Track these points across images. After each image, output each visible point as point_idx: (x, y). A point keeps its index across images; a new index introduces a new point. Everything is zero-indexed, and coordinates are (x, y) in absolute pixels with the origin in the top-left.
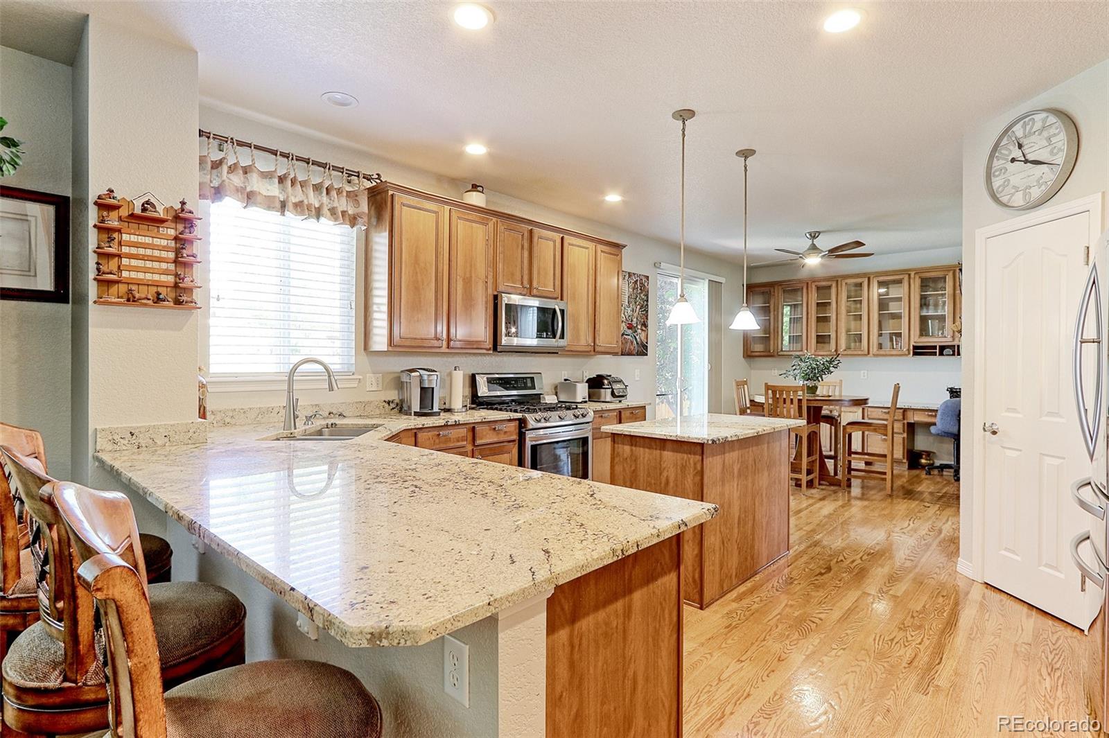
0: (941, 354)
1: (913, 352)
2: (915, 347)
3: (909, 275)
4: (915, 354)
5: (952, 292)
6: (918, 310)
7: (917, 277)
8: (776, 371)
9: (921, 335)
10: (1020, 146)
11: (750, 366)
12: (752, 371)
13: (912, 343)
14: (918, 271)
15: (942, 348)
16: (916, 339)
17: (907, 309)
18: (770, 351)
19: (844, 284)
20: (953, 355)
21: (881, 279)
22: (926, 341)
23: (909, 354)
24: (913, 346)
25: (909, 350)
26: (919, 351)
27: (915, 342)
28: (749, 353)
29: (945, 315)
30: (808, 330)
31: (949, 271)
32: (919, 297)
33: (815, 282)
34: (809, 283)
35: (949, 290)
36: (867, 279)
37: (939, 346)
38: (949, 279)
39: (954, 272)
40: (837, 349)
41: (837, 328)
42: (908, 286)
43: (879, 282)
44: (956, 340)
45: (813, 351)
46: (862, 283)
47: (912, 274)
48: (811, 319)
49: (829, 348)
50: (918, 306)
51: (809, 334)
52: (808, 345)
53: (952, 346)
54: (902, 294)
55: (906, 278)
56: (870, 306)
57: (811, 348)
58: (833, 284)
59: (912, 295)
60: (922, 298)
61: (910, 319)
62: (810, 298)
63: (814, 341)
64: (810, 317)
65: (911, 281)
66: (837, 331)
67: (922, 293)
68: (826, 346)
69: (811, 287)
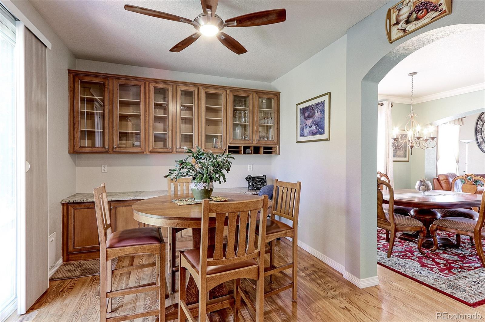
0: (244, 153)
1: (229, 151)
2: (230, 147)
3: (226, 91)
5: (252, 109)
6: (232, 119)
7: (232, 94)
8: (106, 167)
9: (234, 139)
11: (75, 164)
12: (77, 168)
13: (228, 144)
14: (233, 90)
15: (245, 148)
16: (230, 141)
17: (225, 117)
18: (104, 147)
19: (178, 91)
20: (251, 153)
21: (209, 91)
22: (235, 143)
23: (227, 152)
24: (229, 146)
25: (226, 149)
26: (232, 150)
27: (230, 143)
28: (77, 148)
29: (248, 124)
30: (146, 128)
31: (250, 94)
32: (232, 110)
33: (153, 83)
34: (147, 83)
35: (249, 108)
36: (197, 89)
37: (244, 146)
38: (250, 100)
39: (253, 95)
40: (173, 146)
41: (173, 128)
42: (226, 99)
43: (206, 93)
44: (254, 143)
45: (151, 148)
46: (193, 91)
47: (228, 91)
48: (149, 117)
49: (165, 145)
50: (232, 116)
51: (147, 131)
52: (146, 141)
53: (249, 147)
54: (222, 106)
55: (225, 93)
56: (199, 112)
57: (149, 145)
58: (169, 88)
59: (228, 107)
60: (234, 110)
61: (227, 125)
62: (147, 98)
63: (152, 139)
64: (147, 116)
65: (227, 96)
66: (172, 131)
67: (234, 107)
68: (161, 144)
69: (149, 87)
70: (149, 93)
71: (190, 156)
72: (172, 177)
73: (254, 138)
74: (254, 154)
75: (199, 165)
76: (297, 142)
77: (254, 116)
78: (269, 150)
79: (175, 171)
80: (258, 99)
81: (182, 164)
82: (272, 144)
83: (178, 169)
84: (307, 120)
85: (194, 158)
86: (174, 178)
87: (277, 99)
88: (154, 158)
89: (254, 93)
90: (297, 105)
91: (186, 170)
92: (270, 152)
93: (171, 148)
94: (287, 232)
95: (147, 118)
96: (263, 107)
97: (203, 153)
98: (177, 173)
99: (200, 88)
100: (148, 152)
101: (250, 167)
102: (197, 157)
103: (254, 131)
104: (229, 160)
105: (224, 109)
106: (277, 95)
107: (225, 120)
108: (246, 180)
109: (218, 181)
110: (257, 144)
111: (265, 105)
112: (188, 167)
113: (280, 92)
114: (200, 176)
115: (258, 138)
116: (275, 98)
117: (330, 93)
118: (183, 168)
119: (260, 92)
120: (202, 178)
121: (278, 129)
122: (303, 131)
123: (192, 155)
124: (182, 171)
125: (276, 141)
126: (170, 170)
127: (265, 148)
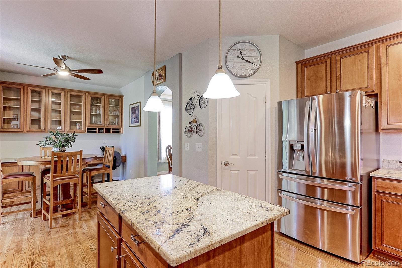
0: (99, 132)
1: (87, 131)
2: (88, 129)
3: (86, 94)
4: (88, 132)
5: (104, 105)
6: (89, 111)
7: (89, 96)
9: (91, 123)
10: (241, 53)
13: (87, 127)
14: (90, 93)
15: (99, 129)
16: (88, 125)
17: (85, 110)
19: (50, 92)
20: (104, 133)
21: (73, 93)
22: (93, 126)
23: (86, 132)
24: (87, 128)
25: (85, 130)
26: (91, 130)
27: (88, 126)
29: (101, 115)
30: (25, 116)
31: (103, 96)
32: (90, 105)
33: (30, 87)
34: (26, 87)
35: (102, 104)
36: (64, 92)
37: (98, 128)
38: (103, 99)
39: (105, 97)
40: (45, 128)
41: (45, 116)
42: (85, 99)
43: (71, 95)
44: (105, 126)
45: (28, 129)
46: (61, 94)
47: (87, 94)
48: (27, 109)
49: (39, 127)
50: (89, 109)
51: (26, 118)
52: (24, 125)
53: (103, 129)
54: (82, 103)
55: (84, 95)
56: (66, 106)
57: (26, 127)
58: (43, 91)
59: (87, 104)
60: (91, 106)
61: (86, 115)
62: (26, 96)
63: (29, 122)
64: (26, 108)
65: (86, 97)
66: (45, 118)
67: (91, 104)
68: (37, 126)
69: (27, 90)
70: (27, 93)
71: (51, 135)
72: (41, 145)
73: (105, 123)
74: (105, 132)
75: (57, 139)
76: (130, 126)
77: (105, 110)
78: (117, 131)
79: (43, 142)
80: (108, 100)
81: (48, 139)
82: (118, 127)
83: (44, 141)
84: (133, 114)
85: (54, 135)
86: (42, 145)
87: (121, 100)
88: (30, 135)
89: (105, 95)
90: (130, 105)
91: (50, 142)
92: (118, 132)
93: (44, 129)
94: (105, 171)
95: (26, 110)
96: (112, 104)
97: (60, 133)
98: (44, 143)
99: (66, 91)
100: (26, 131)
101: (104, 141)
102: (56, 135)
103: (105, 119)
104: (75, 136)
105: (84, 105)
106: (121, 97)
107: (85, 112)
108: (101, 149)
109: (68, 147)
110: (107, 127)
111: (113, 103)
112: (51, 140)
113: (123, 96)
114: (57, 144)
115: (108, 123)
116: (120, 99)
117: (141, 102)
118: (48, 140)
119: (109, 95)
120: (57, 146)
121: (122, 118)
122: (132, 120)
123: (53, 134)
124: (47, 142)
125: (120, 125)
126: (40, 142)
127: (113, 129)
